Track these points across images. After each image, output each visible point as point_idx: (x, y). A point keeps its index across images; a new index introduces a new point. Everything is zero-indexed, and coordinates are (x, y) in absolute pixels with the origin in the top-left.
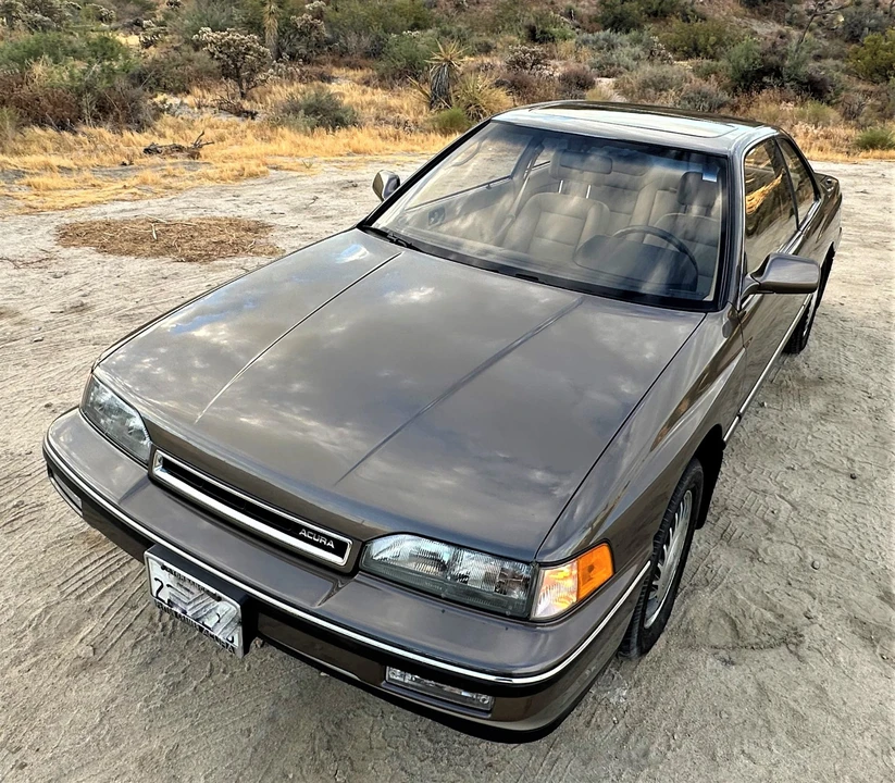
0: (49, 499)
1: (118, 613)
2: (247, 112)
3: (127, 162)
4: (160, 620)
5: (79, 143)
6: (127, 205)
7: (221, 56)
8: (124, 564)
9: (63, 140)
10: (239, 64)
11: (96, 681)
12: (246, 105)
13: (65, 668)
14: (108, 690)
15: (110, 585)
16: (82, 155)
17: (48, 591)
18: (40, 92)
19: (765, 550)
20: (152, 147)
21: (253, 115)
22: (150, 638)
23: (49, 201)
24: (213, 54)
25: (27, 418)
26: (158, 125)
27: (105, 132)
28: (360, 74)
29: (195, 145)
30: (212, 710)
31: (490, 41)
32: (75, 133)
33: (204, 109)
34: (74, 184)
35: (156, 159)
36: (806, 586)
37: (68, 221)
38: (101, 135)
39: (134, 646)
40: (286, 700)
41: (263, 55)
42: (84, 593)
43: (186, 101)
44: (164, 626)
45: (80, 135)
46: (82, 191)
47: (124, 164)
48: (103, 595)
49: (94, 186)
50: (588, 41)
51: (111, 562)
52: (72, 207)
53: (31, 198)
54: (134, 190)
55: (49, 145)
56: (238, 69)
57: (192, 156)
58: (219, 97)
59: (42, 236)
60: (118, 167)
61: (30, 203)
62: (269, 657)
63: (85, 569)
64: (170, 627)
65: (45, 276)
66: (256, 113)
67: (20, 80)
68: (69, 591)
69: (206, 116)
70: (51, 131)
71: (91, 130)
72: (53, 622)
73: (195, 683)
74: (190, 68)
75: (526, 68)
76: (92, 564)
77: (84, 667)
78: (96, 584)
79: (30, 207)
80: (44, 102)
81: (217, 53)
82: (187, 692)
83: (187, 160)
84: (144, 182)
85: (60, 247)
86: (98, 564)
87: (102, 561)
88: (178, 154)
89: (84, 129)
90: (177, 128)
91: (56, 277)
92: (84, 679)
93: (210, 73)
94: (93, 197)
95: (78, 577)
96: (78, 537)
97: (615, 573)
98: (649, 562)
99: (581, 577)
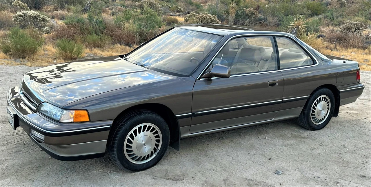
19: (203, 165)
36: (203, 173)
97: (90, 121)
98: (109, 126)
99: (76, 116)
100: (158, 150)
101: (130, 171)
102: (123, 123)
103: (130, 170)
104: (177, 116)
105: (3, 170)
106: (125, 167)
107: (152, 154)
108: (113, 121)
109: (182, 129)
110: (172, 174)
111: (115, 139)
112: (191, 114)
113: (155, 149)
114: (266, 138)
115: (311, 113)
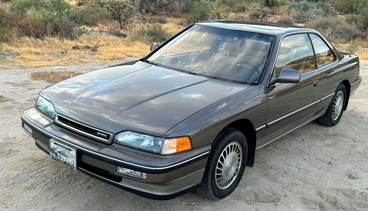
0: (21, 150)
1: (41, 178)
2: (122, 35)
3: (64, 52)
4: (54, 180)
5: (45, 44)
6: (62, 67)
7: (112, 9)
8: (45, 166)
9: (38, 42)
10: (120, 13)
11: (32, 192)
12: (122, 32)
13: (22, 189)
14: (35, 194)
15: (39, 171)
16: (45, 48)
17: (19, 171)
18: (29, 22)
19: (280, 179)
20: (76, 47)
21: (125, 36)
22: (50, 184)
23: (29, 64)
24: (108, 8)
25: (15, 129)
26: (80, 38)
27: (56, 40)
28: (179, 20)
29: (96, 46)
30: (68, 201)
31: (246, 6)
32: (43, 40)
33: (102, 33)
34: (40, 59)
35: (77, 51)
36: (290, 189)
37: (36, 71)
38: (54, 41)
39: (45, 185)
40: (93, 201)
41: (131, 9)
42: (30, 172)
43: (94, 29)
44: (55, 182)
45: (45, 41)
46: (44, 62)
47: (63, 53)
48: (36, 173)
49: (49, 60)
50: (295, 6)
51: (41, 165)
52: (39, 67)
53: (22, 63)
54: (66, 62)
55: (31, 44)
56: (120, 15)
57: (93, 51)
58: (110, 28)
59: (25, 76)
60: (60, 54)
61: (22, 65)
62: (89, 191)
63: (31, 167)
64: (58, 182)
65: (25, 89)
66: (126, 35)
67: (21, 17)
68: (25, 171)
69: (103, 36)
70: (32, 38)
71: (50, 39)
72: (19, 179)
73: (63, 195)
74: (98, 15)
75: (258, 18)
76: (34, 166)
77: (28, 189)
78: (34, 170)
79: (21, 66)
80: (31, 26)
81: (110, 8)
82: (60, 197)
83: (91, 52)
84: (70, 59)
85: (32, 80)
86: (35, 166)
87: (37, 165)
88: (87, 50)
89: (47, 38)
90: (89, 40)
91: (29, 89)
92: (28, 191)
93: (107, 17)
94: (48, 64)
95: (29, 168)
96: (30, 159)
97: (192, 149)
98: (209, 152)
99: (179, 145)
100: (239, 170)
101: (218, 199)
102: (214, 145)
103: (219, 197)
104: (256, 129)
107: (235, 175)
108: (211, 146)
110: (263, 196)
111: (210, 165)
112: (265, 125)
113: (237, 170)
114: (305, 140)
115: (333, 109)
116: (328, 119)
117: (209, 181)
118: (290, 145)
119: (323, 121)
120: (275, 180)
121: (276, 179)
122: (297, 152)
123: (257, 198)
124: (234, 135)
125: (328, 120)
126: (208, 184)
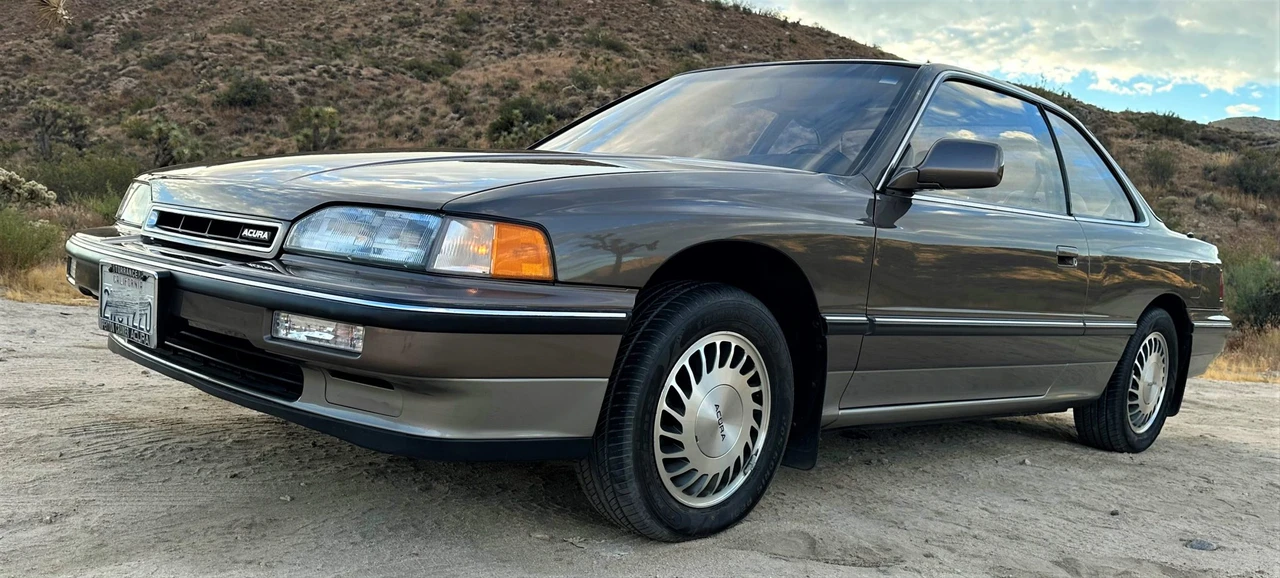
19: (914, 523)
36: (949, 545)
97: (555, 282)
98: (624, 315)
99: (501, 250)
100: (756, 459)
104: (828, 318)
105: (92, 532)
106: (654, 512)
107: (737, 468)
108: (634, 296)
109: (833, 378)
110: (839, 547)
112: (864, 319)
113: (747, 451)
114: (1027, 461)
115: (1130, 390)
116: (1114, 419)
117: (629, 441)
118: (971, 467)
119: (1095, 429)
120: (898, 525)
121: (902, 523)
122: (993, 484)
123: (814, 550)
124: (733, 298)
125: (1114, 424)
126: (621, 453)
